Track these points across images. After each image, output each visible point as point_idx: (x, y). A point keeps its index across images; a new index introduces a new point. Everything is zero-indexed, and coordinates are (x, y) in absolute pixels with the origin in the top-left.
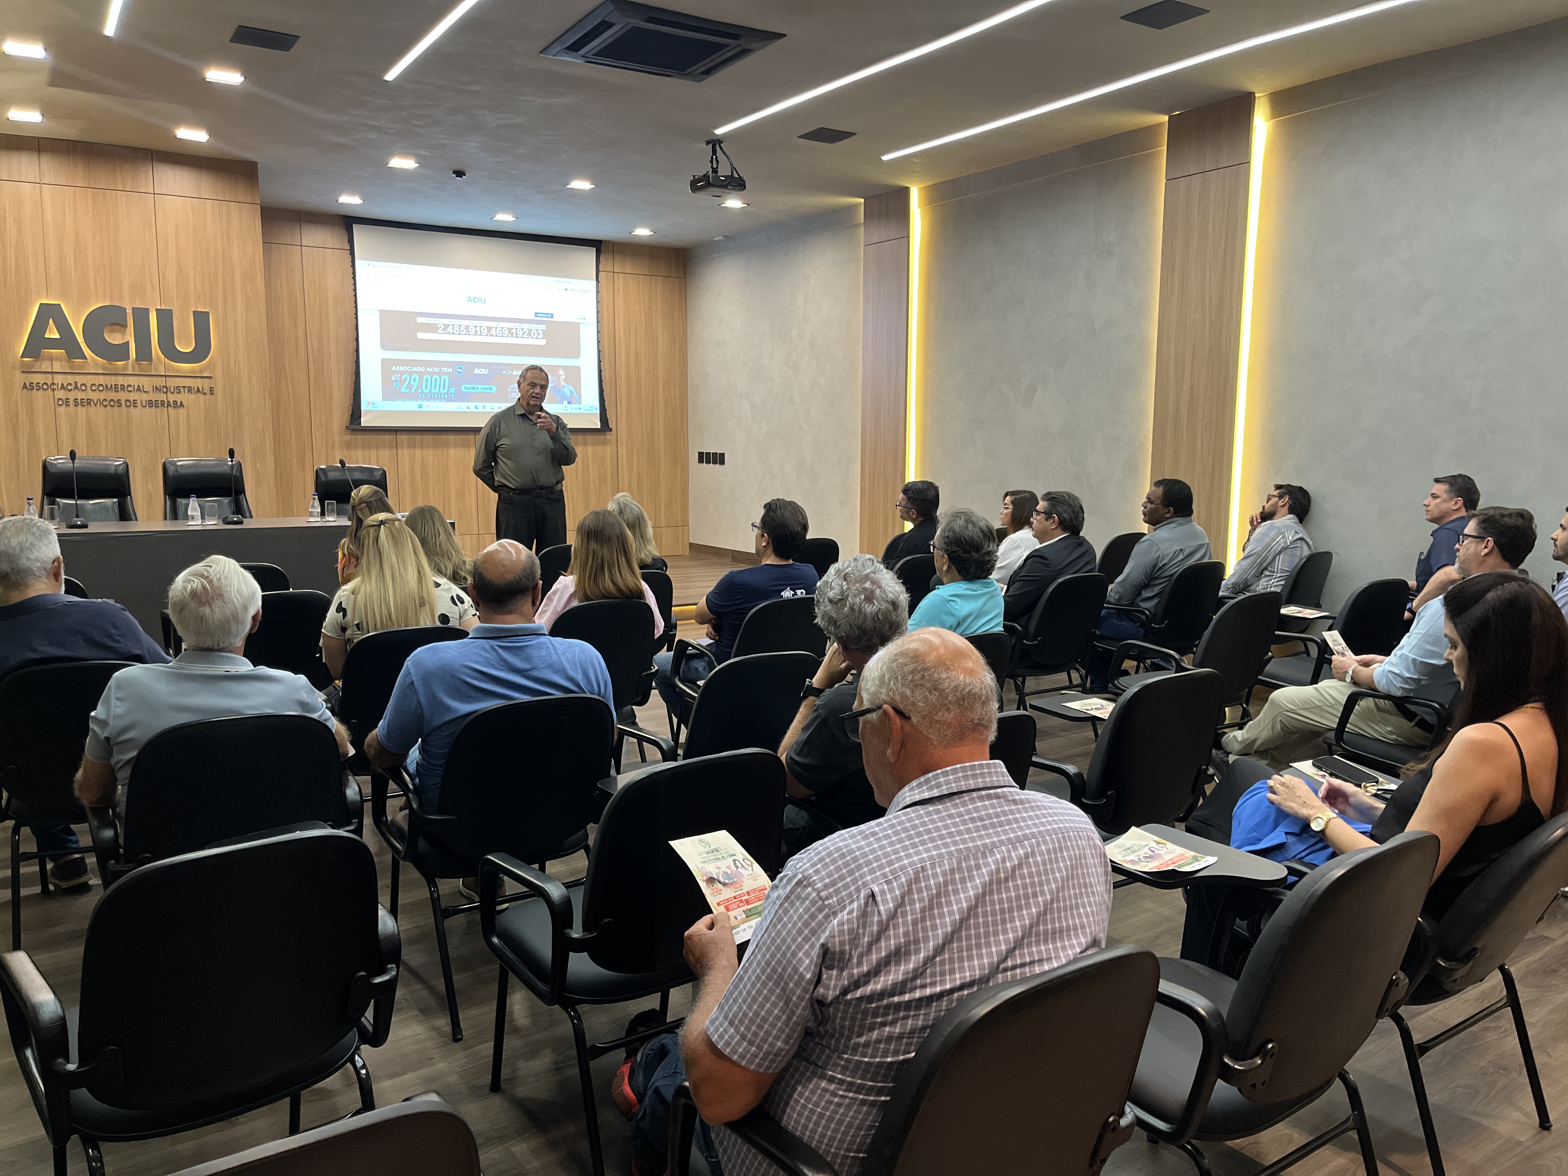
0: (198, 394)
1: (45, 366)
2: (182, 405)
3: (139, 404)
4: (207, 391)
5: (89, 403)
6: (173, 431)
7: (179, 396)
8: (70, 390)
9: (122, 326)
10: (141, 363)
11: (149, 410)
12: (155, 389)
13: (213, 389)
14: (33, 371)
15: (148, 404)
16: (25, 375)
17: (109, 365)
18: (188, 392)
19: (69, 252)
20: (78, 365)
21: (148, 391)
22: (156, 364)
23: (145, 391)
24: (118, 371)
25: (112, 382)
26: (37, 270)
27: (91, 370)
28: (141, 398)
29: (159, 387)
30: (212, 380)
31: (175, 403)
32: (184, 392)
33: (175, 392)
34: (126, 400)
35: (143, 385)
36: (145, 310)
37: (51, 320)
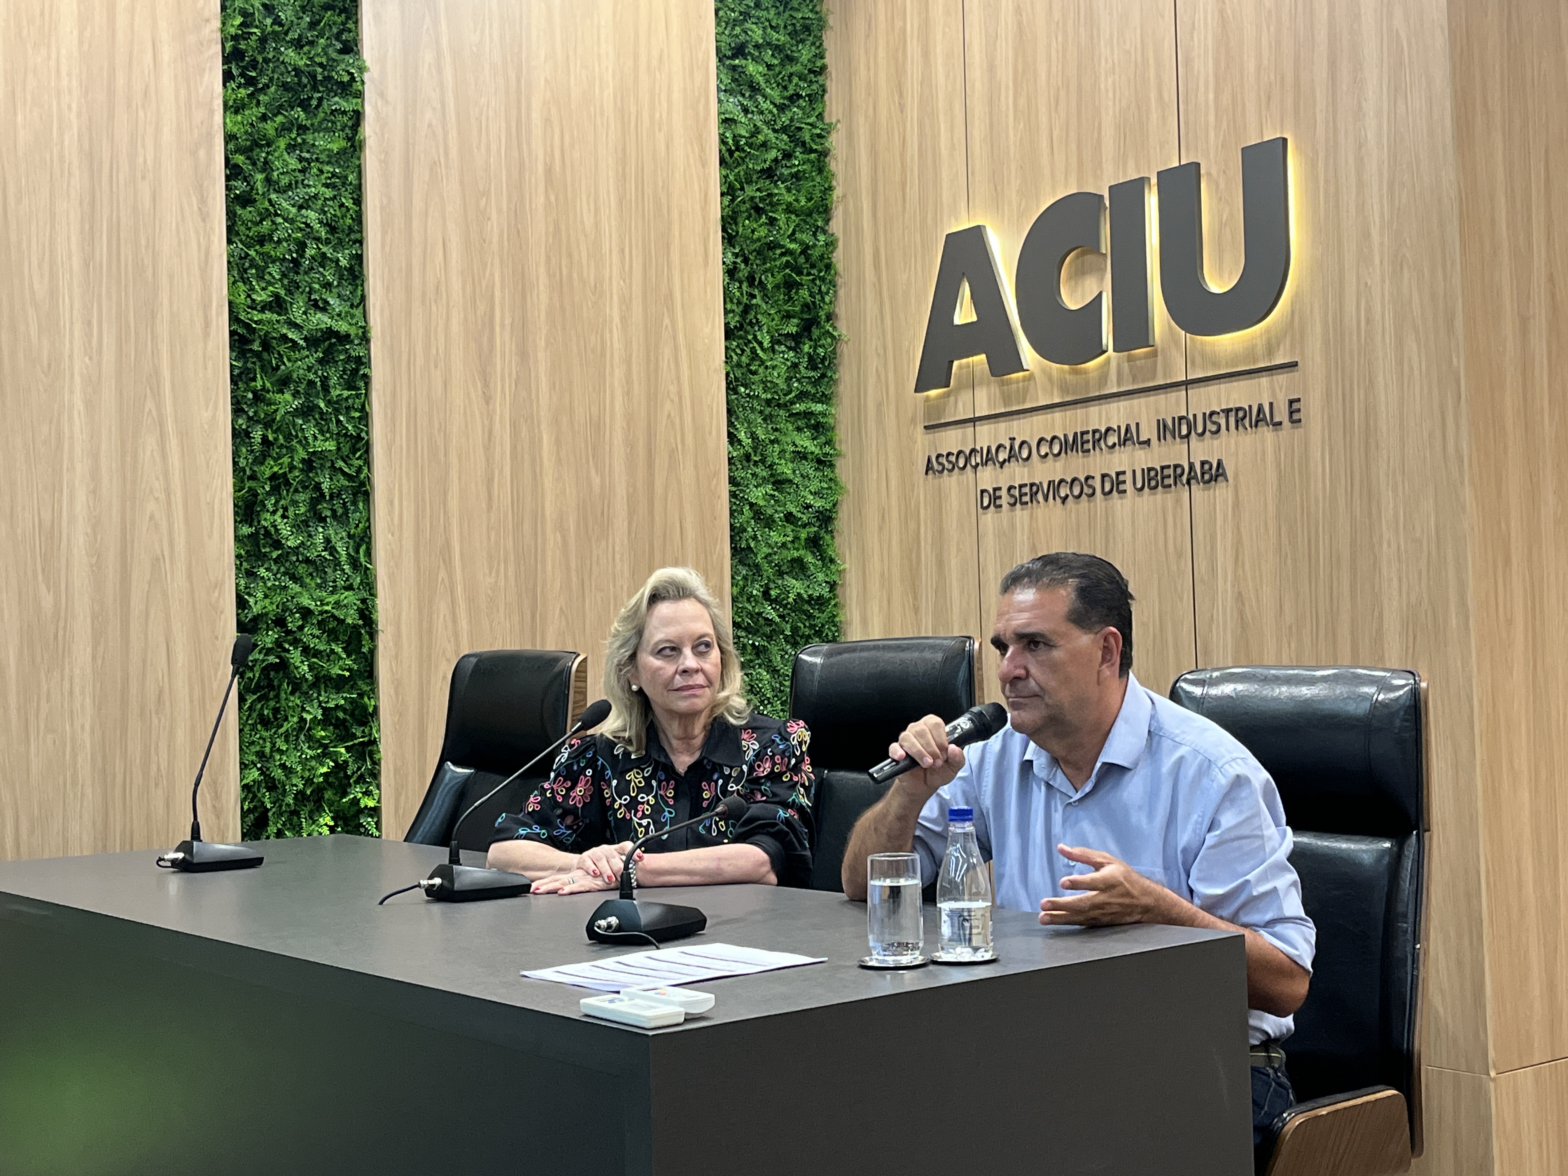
1: (963, 405)
2: (1222, 472)
3: (1128, 486)
4: (1281, 414)
5: (1033, 495)
6: (1201, 566)
7: (1216, 442)
8: (1002, 464)
9: (1089, 250)
10: (1134, 355)
11: (1152, 497)
12: (1163, 429)
13: (1301, 405)
14: (943, 421)
15: (1149, 480)
16: (931, 436)
17: (1067, 376)
18: (1237, 428)
19: (1005, 74)
20: (1018, 388)
21: (1149, 440)
22: (1163, 350)
23: (1141, 439)
24: (1087, 392)
25: (1076, 427)
26: (953, 147)
27: (1037, 400)
28: (1133, 464)
29: (1170, 423)
30: (1296, 375)
31: (1207, 467)
32: (1228, 429)
33: (1207, 433)
34: (1104, 476)
35: (1137, 424)
36: (1140, 183)
37: (964, 274)
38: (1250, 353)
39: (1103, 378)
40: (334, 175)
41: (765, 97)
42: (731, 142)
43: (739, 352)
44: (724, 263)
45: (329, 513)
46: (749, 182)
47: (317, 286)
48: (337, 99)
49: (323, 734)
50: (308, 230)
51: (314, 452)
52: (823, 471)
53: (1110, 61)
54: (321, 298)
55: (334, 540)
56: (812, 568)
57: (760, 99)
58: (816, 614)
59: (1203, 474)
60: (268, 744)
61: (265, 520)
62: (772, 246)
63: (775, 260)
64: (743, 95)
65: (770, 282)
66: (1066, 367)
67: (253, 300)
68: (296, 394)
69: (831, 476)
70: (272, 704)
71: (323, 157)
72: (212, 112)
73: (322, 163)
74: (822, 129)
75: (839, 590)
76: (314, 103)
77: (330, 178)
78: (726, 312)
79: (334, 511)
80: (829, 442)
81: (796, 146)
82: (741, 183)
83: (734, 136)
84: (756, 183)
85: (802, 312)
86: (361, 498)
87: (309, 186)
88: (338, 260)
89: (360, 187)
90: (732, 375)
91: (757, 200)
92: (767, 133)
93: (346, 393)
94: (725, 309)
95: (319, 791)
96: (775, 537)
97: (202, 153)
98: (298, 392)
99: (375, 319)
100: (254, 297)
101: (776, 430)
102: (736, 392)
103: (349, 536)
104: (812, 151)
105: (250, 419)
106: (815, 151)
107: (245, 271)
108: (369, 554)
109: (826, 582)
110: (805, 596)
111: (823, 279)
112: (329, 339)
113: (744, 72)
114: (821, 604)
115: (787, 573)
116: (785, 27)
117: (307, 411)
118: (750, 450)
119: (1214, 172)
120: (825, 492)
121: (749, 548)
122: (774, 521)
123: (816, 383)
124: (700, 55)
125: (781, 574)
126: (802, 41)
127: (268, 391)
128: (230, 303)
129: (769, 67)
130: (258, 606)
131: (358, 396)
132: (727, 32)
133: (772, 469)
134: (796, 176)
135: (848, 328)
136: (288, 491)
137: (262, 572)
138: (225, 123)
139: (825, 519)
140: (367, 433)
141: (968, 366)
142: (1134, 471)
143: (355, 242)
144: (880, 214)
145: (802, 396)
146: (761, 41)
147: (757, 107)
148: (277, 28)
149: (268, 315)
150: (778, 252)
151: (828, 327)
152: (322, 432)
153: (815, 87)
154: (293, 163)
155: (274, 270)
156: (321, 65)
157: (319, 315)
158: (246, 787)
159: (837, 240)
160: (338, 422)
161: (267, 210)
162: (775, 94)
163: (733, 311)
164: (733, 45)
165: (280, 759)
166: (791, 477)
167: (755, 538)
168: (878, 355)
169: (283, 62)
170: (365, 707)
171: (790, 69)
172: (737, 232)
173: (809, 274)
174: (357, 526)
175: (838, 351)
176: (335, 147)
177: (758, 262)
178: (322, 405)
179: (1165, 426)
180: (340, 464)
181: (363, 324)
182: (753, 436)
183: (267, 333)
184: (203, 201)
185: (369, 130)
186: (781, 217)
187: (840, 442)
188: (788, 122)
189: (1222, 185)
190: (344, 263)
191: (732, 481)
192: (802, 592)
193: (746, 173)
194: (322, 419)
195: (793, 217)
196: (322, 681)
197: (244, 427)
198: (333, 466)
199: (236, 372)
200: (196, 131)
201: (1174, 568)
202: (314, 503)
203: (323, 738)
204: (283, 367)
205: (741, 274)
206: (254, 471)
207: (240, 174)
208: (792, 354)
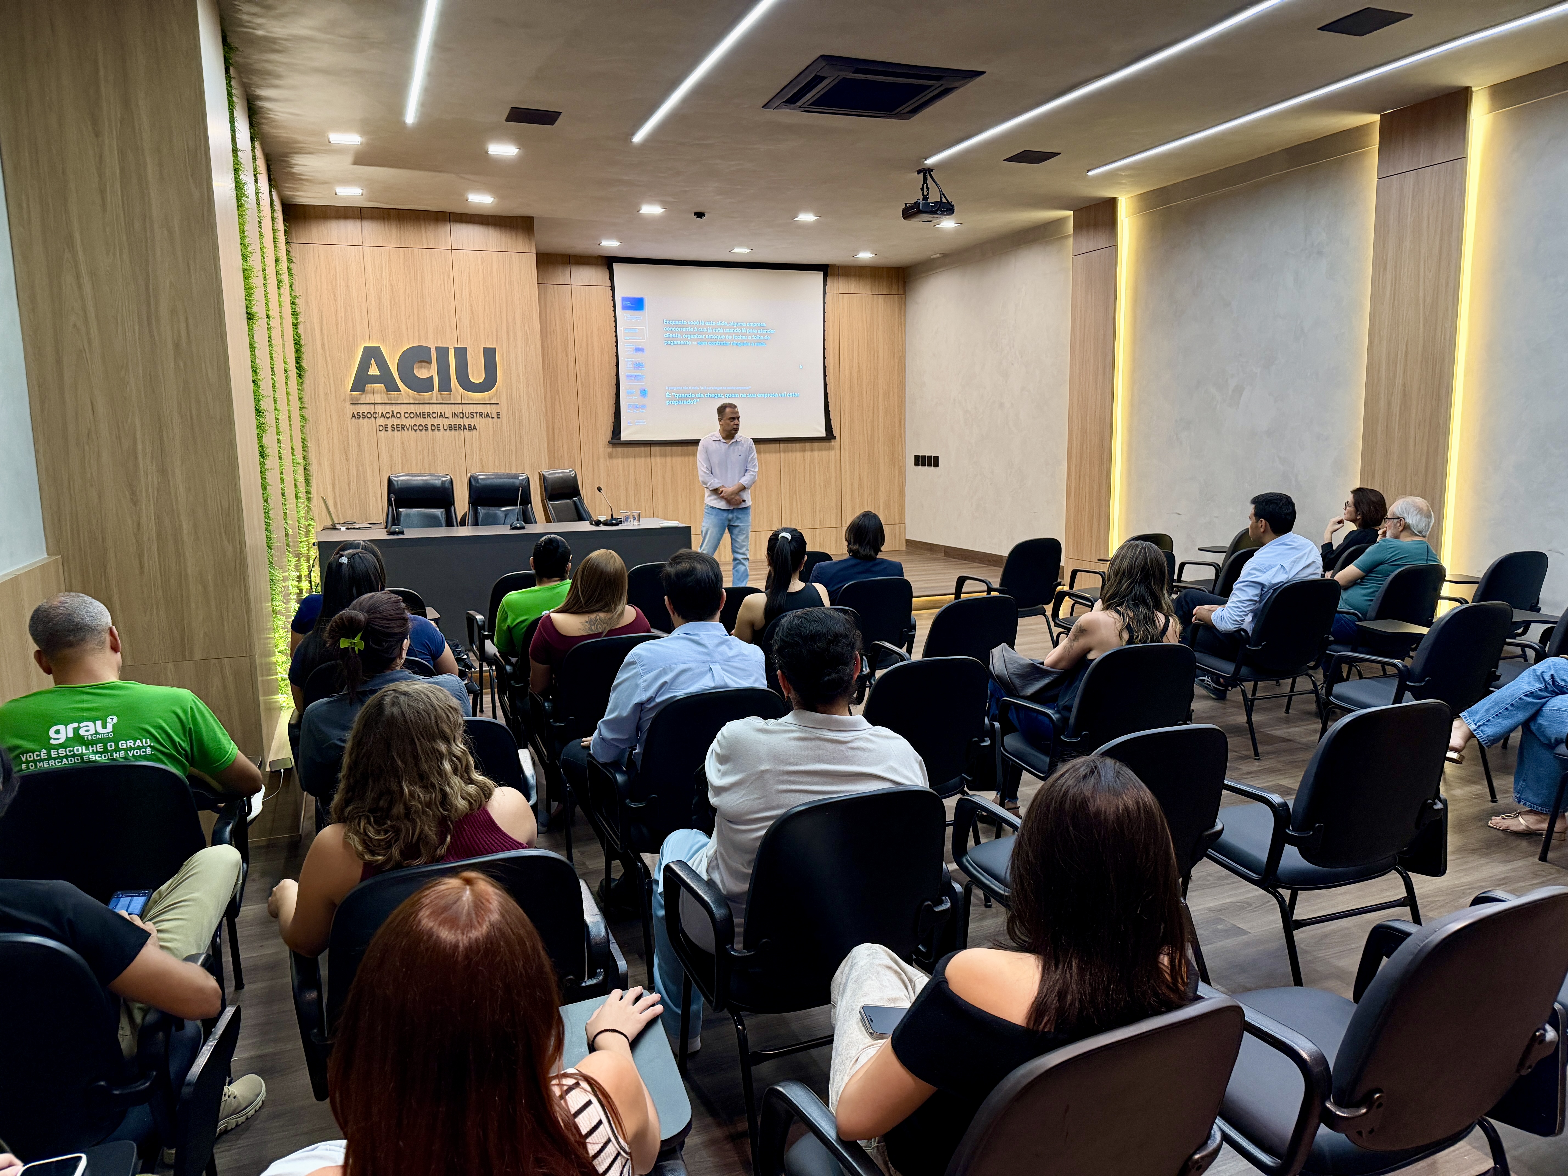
0: (488, 418)
1: (369, 398)
2: (475, 428)
3: (441, 428)
4: (494, 415)
6: (468, 451)
7: (472, 420)
8: (388, 418)
9: (427, 362)
10: (445, 393)
11: (450, 432)
12: (455, 415)
13: (499, 413)
14: (361, 402)
15: (449, 428)
16: (354, 406)
17: (418, 396)
18: (479, 417)
19: (386, 302)
20: (397, 396)
21: (449, 417)
22: (455, 394)
23: (446, 416)
24: (426, 401)
25: (420, 410)
26: (362, 319)
27: (405, 401)
28: (443, 423)
29: (457, 413)
30: (499, 406)
31: (470, 426)
32: (476, 417)
33: (469, 417)
34: (431, 425)
35: (444, 412)
36: (446, 348)
37: (372, 359)
38: (485, 399)
53: (430, 311)
59: (468, 428)
119: (473, 352)
189: (476, 356)
201: (459, 451)
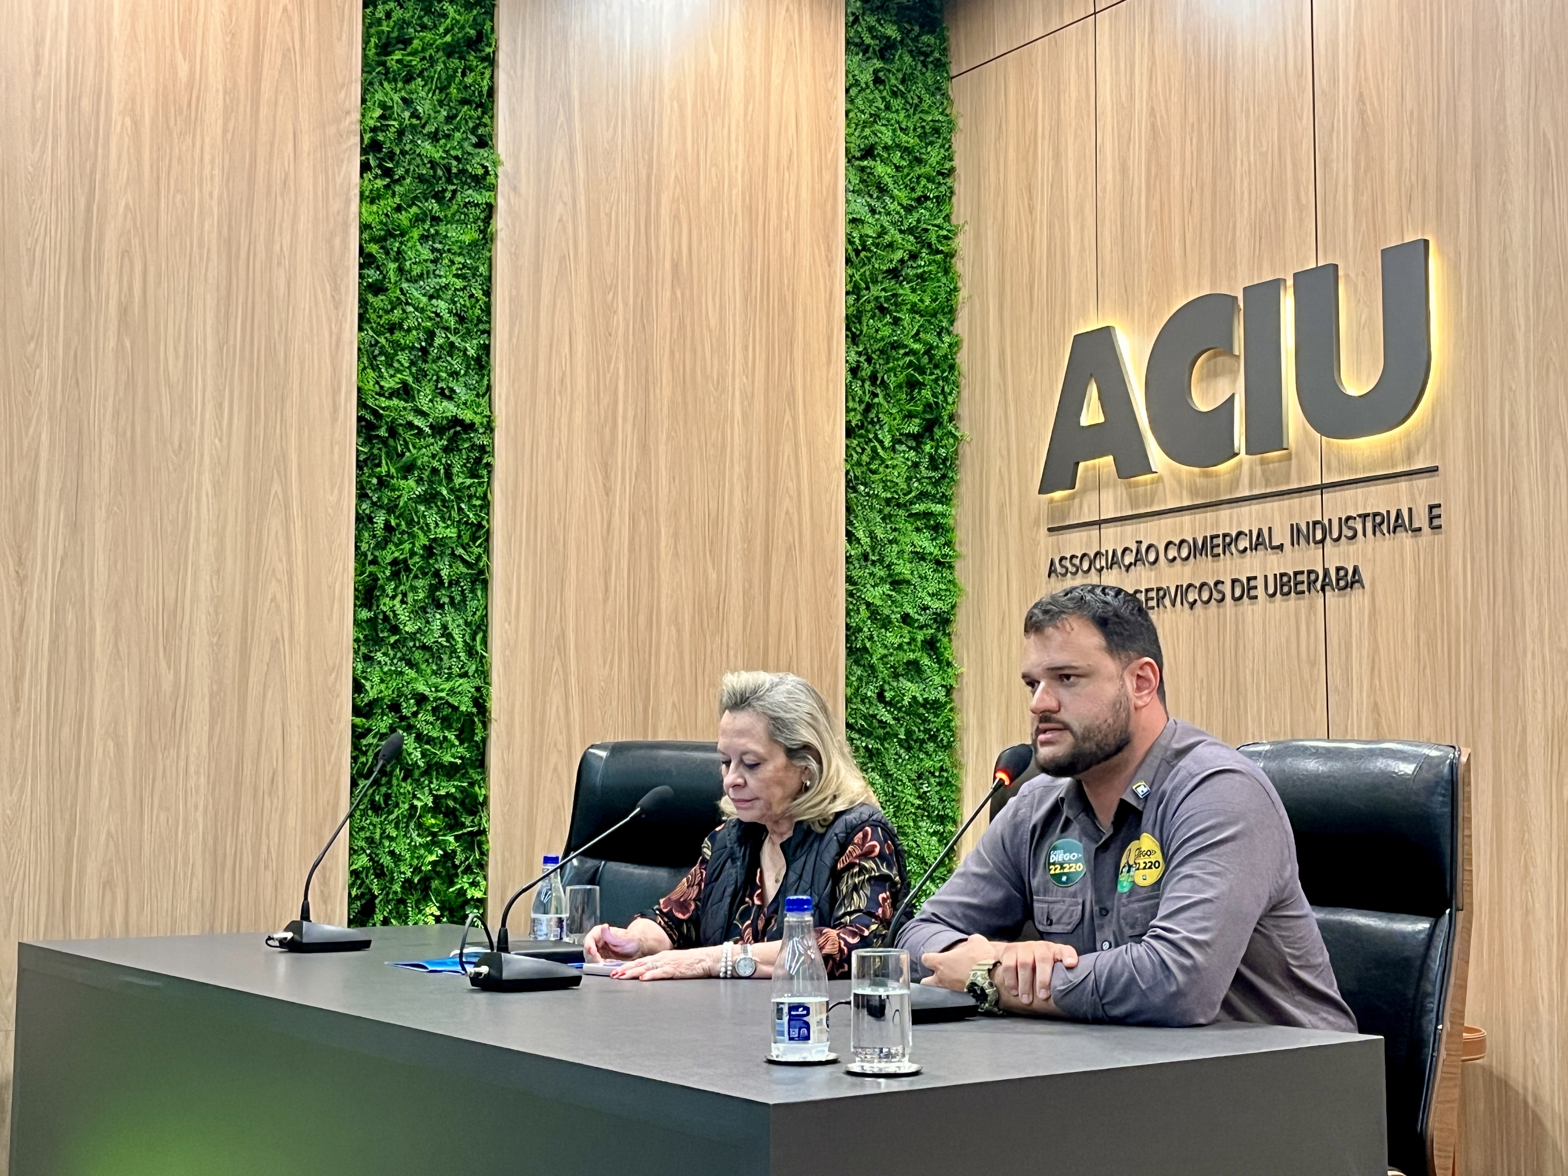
0: (1401, 534)
1: (1085, 507)
2: (1357, 579)
3: (1260, 592)
4: (1421, 520)
5: (1160, 600)
6: (1335, 675)
7: (1351, 548)
9: (1222, 352)
10: (1267, 458)
11: (1284, 603)
12: (1296, 533)
13: (1441, 511)
14: (1067, 523)
15: (1282, 586)
16: (1055, 538)
17: (1198, 480)
18: (1374, 533)
19: (1138, 176)
20: (1146, 490)
21: (1282, 545)
22: (1297, 454)
23: (1274, 544)
24: (1218, 494)
25: (1205, 530)
26: (1083, 249)
27: (1165, 502)
28: (1265, 569)
29: (1304, 528)
30: (1436, 479)
31: (1342, 573)
32: (1364, 535)
33: (1343, 538)
34: (1234, 581)
35: (1270, 529)
36: (1276, 285)
37: (1091, 375)
38: (1389, 457)
39: (1235, 482)
40: (464, 266)
41: (892, 197)
42: (857, 242)
43: (859, 450)
44: (847, 361)
45: (447, 600)
46: (875, 282)
47: (444, 375)
48: (470, 192)
49: (433, 821)
50: (438, 319)
51: (435, 540)
52: (941, 572)
53: (1246, 164)
54: (448, 387)
55: (450, 627)
56: (928, 671)
57: (888, 200)
58: (931, 717)
59: (1338, 580)
60: (378, 831)
61: (385, 604)
62: (896, 346)
63: (898, 359)
64: (871, 196)
65: (892, 381)
66: (1196, 470)
67: (382, 387)
68: (419, 481)
69: (950, 577)
70: (383, 789)
71: (455, 248)
72: (348, 202)
73: (454, 254)
74: (948, 231)
75: (955, 695)
76: (448, 195)
77: (461, 269)
78: (848, 410)
79: (452, 599)
80: (948, 544)
81: (923, 247)
82: (866, 283)
83: (861, 236)
84: (882, 283)
85: (924, 412)
86: (479, 586)
87: (440, 276)
88: (466, 349)
89: (489, 279)
90: (851, 474)
91: (882, 300)
92: (893, 234)
93: (469, 481)
94: (847, 407)
95: (426, 880)
96: (892, 638)
97: (337, 241)
98: (421, 479)
99: (500, 409)
100: (382, 383)
101: (895, 530)
102: (855, 490)
103: (467, 624)
104: (938, 252)
105: (374, 504)
106: (941, 252)
107: (375, 357)
108: (485, 642)
109: (943, 686)
110: (920, 700)
111: (946, 380)
112: (454, 427)
113: (872, 174)
114: (937, 708)
115: (902, 675)
116: (915, 129)
117: (429, 498)
118: (868, 549)
119: (1352, 275)
120: (943, 593)
121: (865, 649)
122: (890, 622)
123: (936, 483)
124: (829, 156)
125: (896, 676)
126: (931, 143)
127: (393, 477)
128: (359, 389)
129: (898, 168)
130: (375, 690)
131: (480, 484)
132: (857, 134)
133: (889, 570)
134: (921, 277)
135: (971, 430)
136: (408, 577)
137: (379, 656)
138: (360, 213)
139: (943, 621)
140: (488, 521)
141: (1094, 467)
142: (1266, 577)
143: (484, 332)
144: (1007, 314)
145: (922, 496)
146: (890, 143)
147: (884, 208)
148: (415, 121)
149: (395, 402)
150: (902, 351)
151: (950, 427)
152: (443, 519)
153: (943, 189)
154: (426, 253)
155: (403, 358)
156: (456, 158)
157: (445, 403)
158: (355, 874)
159: (962, 341)
160: (460, 509)
161: (398, 299)
162: (902, 195)
163: (855, 410)
164: (862, 146)
165: (389, 846)
166: (909, 577)
167: (871, 638)
168: (1002, 457)
169: (419, 155)
170: (476, 797)
171: (918, 170)
172: (861, 332)
173: (932, 374)
174: (475, 613)
175: (960, 452)
176: (467, 238)
177: (881, 361)
178: (445, 492)
179: (1298, 531)
180: (460, 551)
181: (488, 413)
182: (872, 536)
183: (394, 420)
184: (336, 288)
185: (500, 223)
186: (906, 317)
187: (960, 544)
188: (914, 223)
189: (1361, 287)
190: (471, 352)
191: (849, 580)
192: (918, 695)
193: (871, 273)
194: (444, 506)
195: (917, 317)
196: (434, 768)
197: (367, 512)
198: (453, 554)
199: (362, 458)
200: (332, 221)
201: (1307, 676)
202: (432, 590)
203: (433, 826)
204: (408, 454)
205: (864, 373)
206: (376, 557)
207: (373, 263)
208: (912, 453)
